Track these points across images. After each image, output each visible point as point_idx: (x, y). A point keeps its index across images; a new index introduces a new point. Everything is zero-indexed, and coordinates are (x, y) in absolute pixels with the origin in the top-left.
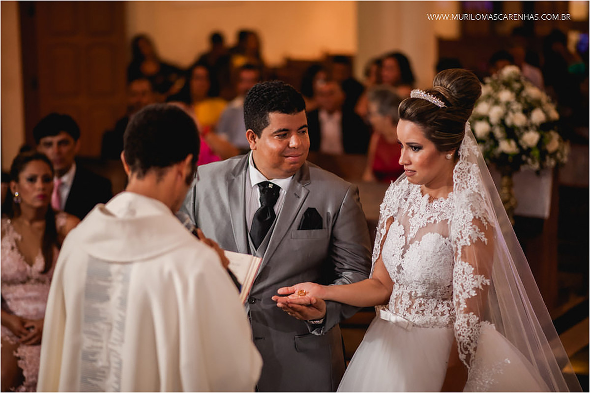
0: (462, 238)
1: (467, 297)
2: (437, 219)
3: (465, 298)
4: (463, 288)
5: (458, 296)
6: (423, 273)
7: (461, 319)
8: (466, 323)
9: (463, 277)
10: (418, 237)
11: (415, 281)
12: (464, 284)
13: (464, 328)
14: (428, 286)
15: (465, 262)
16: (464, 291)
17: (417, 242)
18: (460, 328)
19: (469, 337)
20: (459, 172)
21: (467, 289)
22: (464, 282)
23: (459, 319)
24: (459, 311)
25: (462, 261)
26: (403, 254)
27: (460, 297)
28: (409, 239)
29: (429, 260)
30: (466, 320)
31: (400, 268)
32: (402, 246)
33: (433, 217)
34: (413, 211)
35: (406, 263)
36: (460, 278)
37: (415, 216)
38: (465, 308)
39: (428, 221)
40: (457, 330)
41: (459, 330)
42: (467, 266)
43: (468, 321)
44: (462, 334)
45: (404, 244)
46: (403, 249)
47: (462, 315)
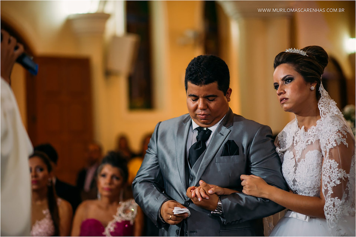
0: (329, 143)
1: (333, 186)
2: (313, 141)
3: (332, 186)
4: (330, 179)
5: (326, 186)
6: (312, 181)
7: (329, 202)
8: (332, 204)
9: (330, 171)
10: (303, 156)
11: (307, 188)
12: (331, 176)
13: (331, 209)
14: (317, 190)
15: (332, 160)
16: (331, 181)
17: (302, 160)
18: (328, 209)
19: (334, 215)
20: (322, 104)
21: (333, 179)
22: (331, 174)
23: (327, 202)
24: (327, 196)
25: (329, 159)
26: (295, 171)
27: (328, 186)
28: (297, 160)
29: (315, 171)
30: (332, 202)
31: (294, 181)
32: (293, 166)
33: (309, 140)
34: (296, 141)
35: (298, 177)
36: (328, 172)
37: (298, 144)
38: (332, 194)
39: (307, 144)
40: (326, 210)
41: (327, 210)
42: (334, 162)
43: (334, 203)
44: (329, 213)
45: (295, 164)
46: (295, 167)
47: (329, 199)
